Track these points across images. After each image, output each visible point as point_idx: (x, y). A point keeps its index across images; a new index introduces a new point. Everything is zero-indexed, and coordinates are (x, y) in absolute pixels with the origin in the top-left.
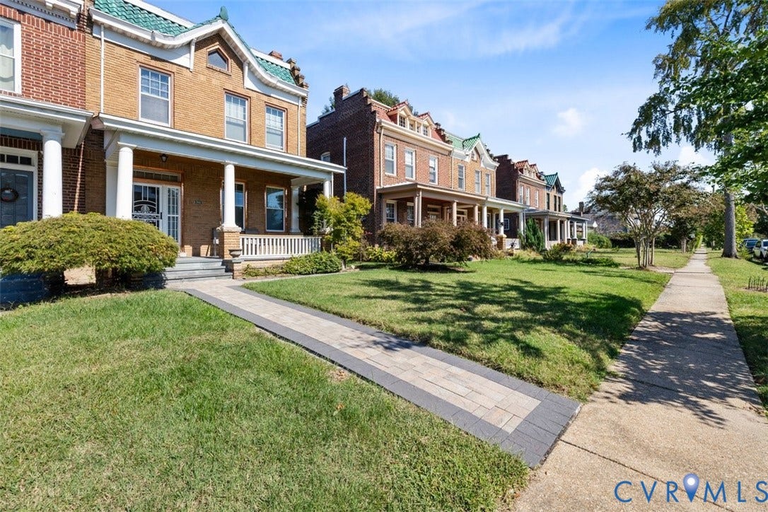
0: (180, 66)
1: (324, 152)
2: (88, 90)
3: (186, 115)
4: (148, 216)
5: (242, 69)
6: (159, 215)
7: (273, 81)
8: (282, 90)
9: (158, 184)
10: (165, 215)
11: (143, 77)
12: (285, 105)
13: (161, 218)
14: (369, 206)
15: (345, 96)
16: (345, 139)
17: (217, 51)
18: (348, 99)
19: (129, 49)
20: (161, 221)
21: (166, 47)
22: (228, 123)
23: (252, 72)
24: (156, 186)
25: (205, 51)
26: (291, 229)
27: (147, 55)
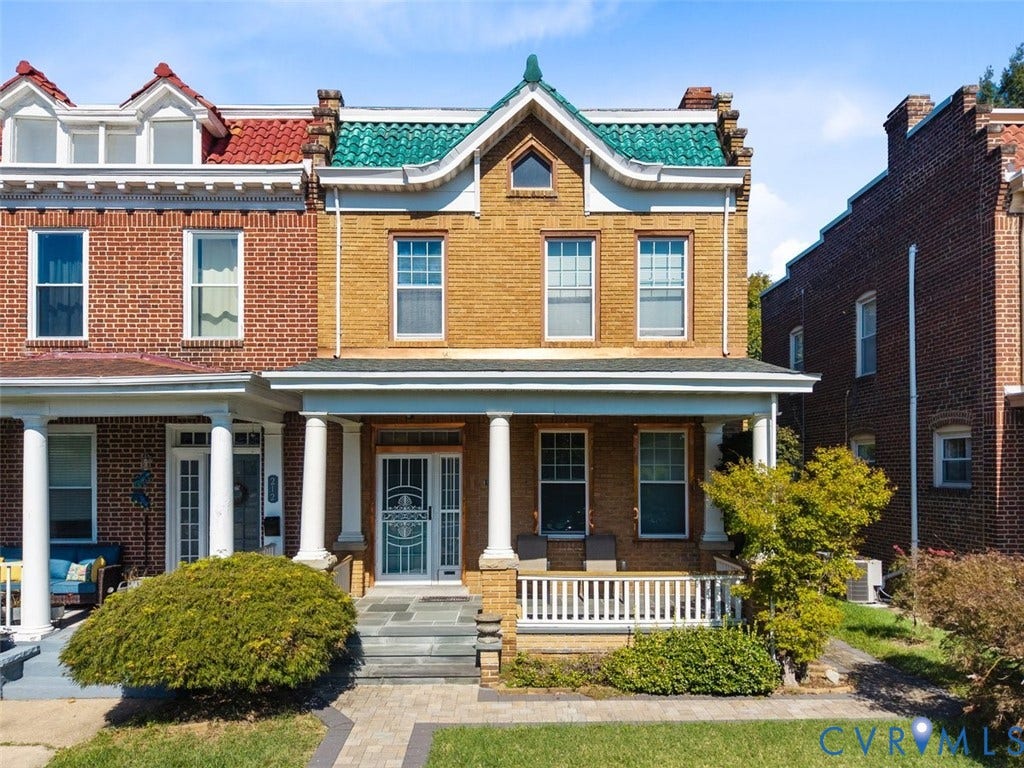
0: (457, 213)
1: (864, 291)
2: (321, 306)
3: (470, 309)
4: (409, 515)
5: (581, 173)
6: (427, 511)
7: (650, 177)
8: (678, 189)
9: (427, 452)
10: (438, 512)
11: (400, 256)
12: (687, 224)
13: (430, 518)
14: (883, 496)
15: (914, 123)
16: (913, 249)
17: (532, 152)
18: (922, 130)
19: (377, 213)
20: (429, 522)
21: (431, 186)
22: (551, 301)
23: (602, 172)
24: (421, 456)
25: (505, 163)
26: (702, 530)
27: (404, 213)
